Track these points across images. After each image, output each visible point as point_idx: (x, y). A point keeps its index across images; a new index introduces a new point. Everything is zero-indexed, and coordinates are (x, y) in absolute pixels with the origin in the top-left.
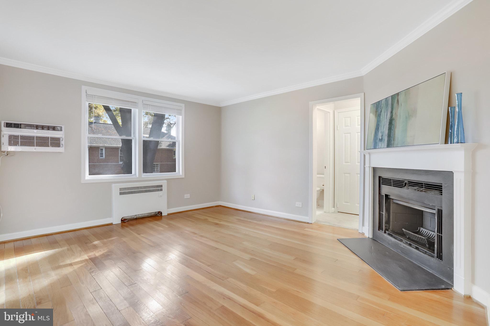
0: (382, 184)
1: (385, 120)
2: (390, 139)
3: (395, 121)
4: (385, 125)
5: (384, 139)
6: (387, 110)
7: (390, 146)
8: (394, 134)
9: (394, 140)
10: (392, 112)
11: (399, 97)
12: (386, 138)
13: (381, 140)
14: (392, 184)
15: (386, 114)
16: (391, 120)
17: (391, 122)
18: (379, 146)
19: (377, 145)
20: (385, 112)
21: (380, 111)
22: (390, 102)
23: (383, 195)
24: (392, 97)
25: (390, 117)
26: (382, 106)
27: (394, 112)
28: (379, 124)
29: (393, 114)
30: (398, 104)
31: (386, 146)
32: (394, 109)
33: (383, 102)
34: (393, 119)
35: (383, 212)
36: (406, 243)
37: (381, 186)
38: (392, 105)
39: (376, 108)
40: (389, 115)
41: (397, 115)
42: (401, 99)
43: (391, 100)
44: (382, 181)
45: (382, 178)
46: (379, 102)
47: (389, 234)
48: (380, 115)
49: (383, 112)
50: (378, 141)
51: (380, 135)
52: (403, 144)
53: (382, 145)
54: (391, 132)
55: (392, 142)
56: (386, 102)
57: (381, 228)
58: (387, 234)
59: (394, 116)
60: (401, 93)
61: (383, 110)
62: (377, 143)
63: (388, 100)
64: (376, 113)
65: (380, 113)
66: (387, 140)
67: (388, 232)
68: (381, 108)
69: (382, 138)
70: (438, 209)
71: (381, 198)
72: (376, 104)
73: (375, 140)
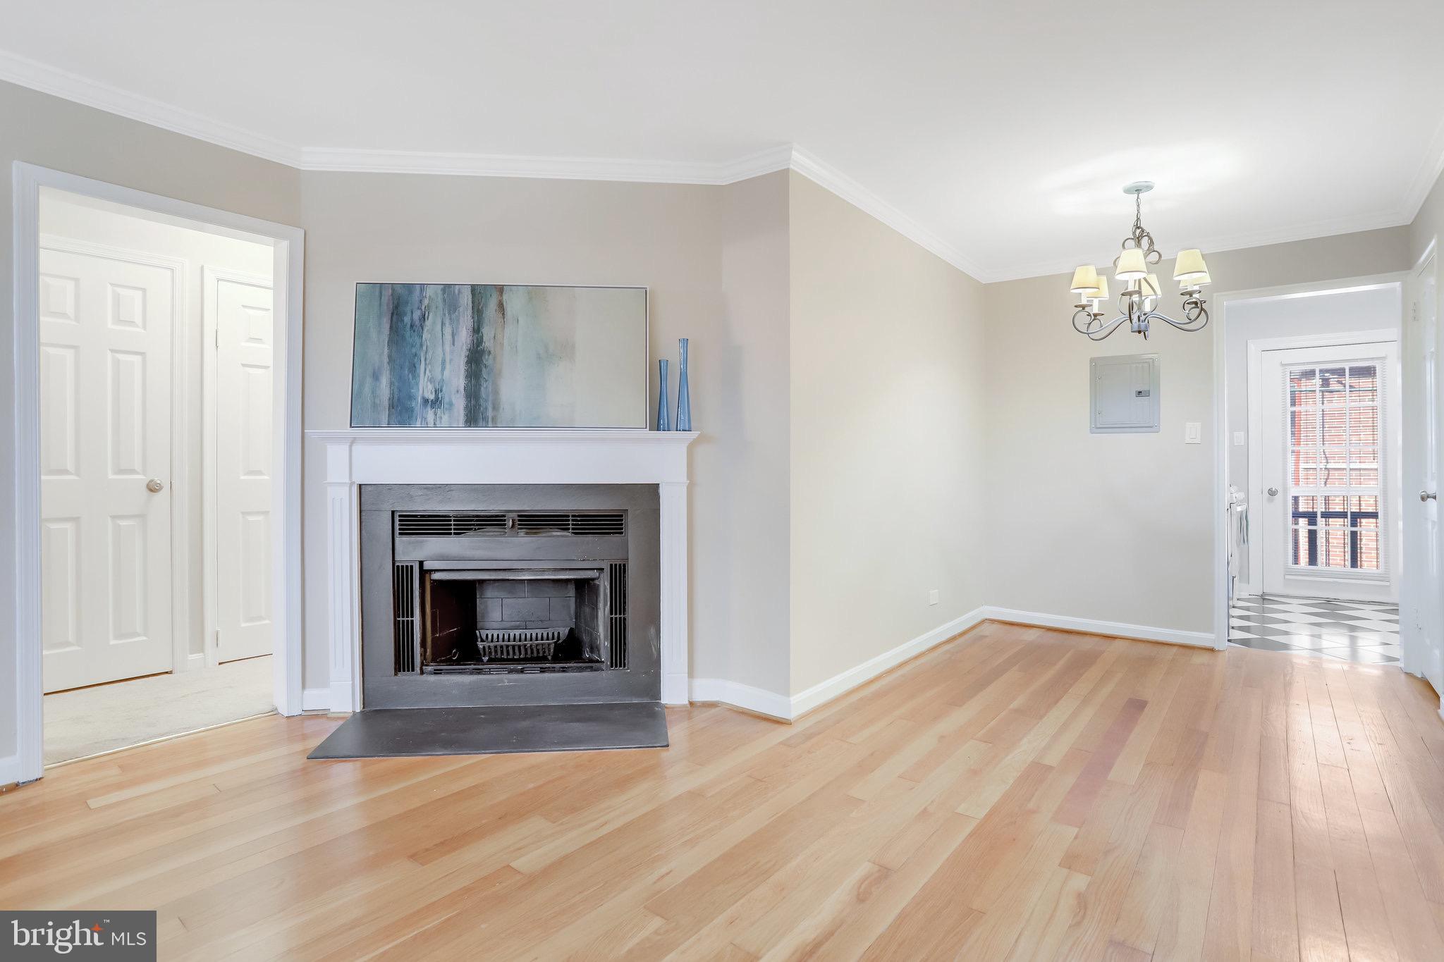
0: (400, 534)
1: (447, 348)
2: (480, 405)
3: (494, 358)
4: (448, 361)
5: (446, 400)
6: (455, 323)
7: (481, 424)
8: (496, 392)
9: (495, 408)
10: (477, 330)
11: (505, 297)
12: (460, 403)
13: (436, 403)
14: (452, 527)
15: (448, 330)
16: (477, 352)
17: (476, 359)
18: (424, 419)
19: (410, 417)
20: (443, 324)
21: (417, 314)
22: (466, 299)
23: (412, 567)
24: (474, 288)
25: (469, 342)
26: (426, 302)
27: (487, 332)
28: (416, 355)
29: (482, 337)
30: (503, 314)
31: (461, 423)
32: (485, 325)
33: (429, 292)
34: (483, 351)
35: (412, 616)
36: (511, 671)
37: (397, 539)
38: (478, 312)
39: (391, 302)
40: (464, 337)
41: (502, 345)
42: (514, 304)
43: (470, 297)
44: (401, 525)
45: (400, 516)
46: (409, 287)
47: (437, 672)
48: (418, 327)
49: (434, 323)
50: (414, 404)
51: (425, 389)
52: (536, 424)
53: (441, 418)
54: (478, 385)
55: (490, 413)
56: (444, 293)
57: (403, 662)
58: (431, 673)
59: (488, 343)
60: (511, 290)
61: (431, 315)
62: (412, 411)
63: (454, 292)
64: (395, 316)
65: (417, 323)
66: (466, 407)
67: (430, 668)
68: (419, 308)
69: (437, 399)
70: (611, 565)
71: (401, 575)
72: (393, 290)
73: (399, 399)
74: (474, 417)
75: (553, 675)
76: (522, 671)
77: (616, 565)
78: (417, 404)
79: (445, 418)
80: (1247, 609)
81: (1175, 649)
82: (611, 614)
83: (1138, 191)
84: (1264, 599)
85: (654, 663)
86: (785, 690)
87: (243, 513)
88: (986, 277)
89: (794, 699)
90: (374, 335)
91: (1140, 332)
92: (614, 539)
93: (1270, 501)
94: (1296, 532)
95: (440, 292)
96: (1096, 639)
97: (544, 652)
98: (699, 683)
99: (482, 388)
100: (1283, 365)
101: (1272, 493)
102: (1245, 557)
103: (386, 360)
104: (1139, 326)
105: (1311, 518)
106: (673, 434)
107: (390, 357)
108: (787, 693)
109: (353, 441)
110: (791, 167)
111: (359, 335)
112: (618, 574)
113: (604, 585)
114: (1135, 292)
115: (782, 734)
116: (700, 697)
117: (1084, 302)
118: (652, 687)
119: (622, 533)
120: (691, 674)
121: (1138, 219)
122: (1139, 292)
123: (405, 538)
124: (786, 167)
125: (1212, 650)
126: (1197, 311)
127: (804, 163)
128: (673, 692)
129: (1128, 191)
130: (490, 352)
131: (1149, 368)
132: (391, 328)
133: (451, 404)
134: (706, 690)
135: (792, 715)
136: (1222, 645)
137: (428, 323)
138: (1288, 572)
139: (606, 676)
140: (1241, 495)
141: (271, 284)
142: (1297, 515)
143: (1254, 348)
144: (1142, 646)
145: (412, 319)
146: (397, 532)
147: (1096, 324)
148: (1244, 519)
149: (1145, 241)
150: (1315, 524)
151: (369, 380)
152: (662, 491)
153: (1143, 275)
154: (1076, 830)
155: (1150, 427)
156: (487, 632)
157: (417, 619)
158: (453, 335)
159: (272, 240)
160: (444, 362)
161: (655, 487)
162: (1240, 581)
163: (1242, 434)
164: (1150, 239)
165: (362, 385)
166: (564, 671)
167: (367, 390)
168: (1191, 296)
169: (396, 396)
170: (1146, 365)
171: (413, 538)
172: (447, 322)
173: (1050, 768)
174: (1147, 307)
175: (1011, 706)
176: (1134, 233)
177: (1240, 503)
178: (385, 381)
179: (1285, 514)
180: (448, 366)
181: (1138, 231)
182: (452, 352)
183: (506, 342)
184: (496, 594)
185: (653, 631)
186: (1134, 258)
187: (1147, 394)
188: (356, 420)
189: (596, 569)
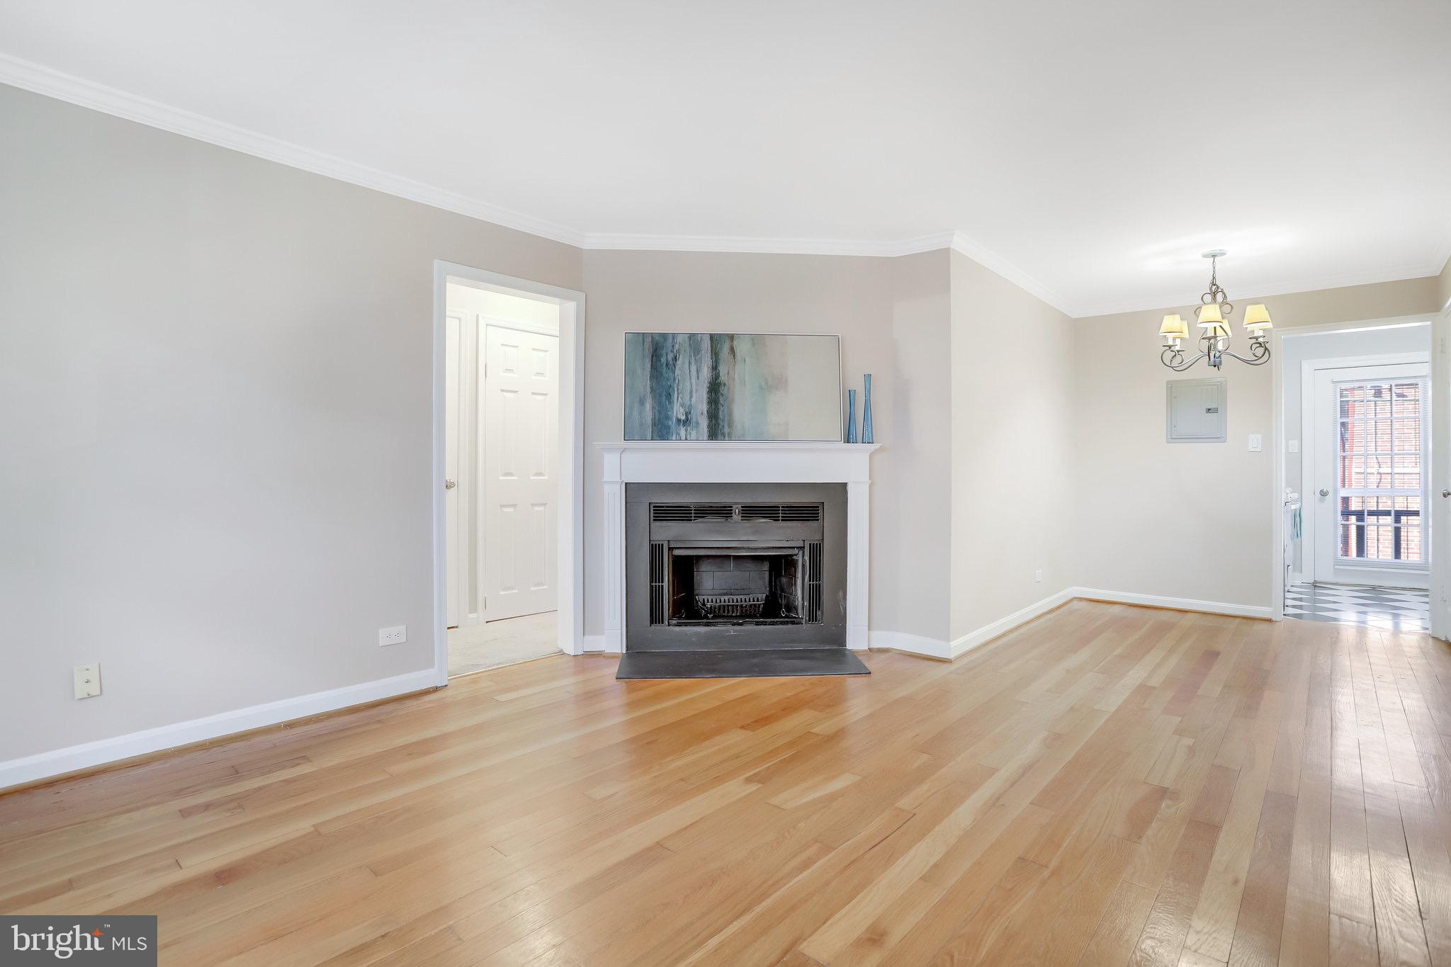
0: (654, 520)
1: (694, 381)
2: (719, 424)
3: (728, 389)
4: (694, 391)
5: (694, 420)
6: (699, 362)
7: (720, 438)
8: (730, 415)
9: (730, 426)
10: (715, 368)
11: (735, 343)
12: (704, 423)
13: (686, 422)
14: (693, 515)
15: (694, 368)
16: (715, 384)
17: (715, 389)
18: (678, 434)
19: (668, 433)
20: (690, 363)
21: (670, 357)
22: (706, 344)
23: (662, 545)
24: (712, 336)
25: (709, 376)
26: (677, 347)
27: (723, 369)
28: (671, 386)
29: (719, 373)
30: (734, 356)
31: (706, 437)
32: (721, 364)
33: (679, 339)
34: (720, 384)
35: (662, 582)
36: (734, 624)
37: (652, 525)
38: (715, 355)
39: (651, 346)
40: (706, 373)
41: (734, 379)
42: (742, 348)
43: (709, 343)
44: (655, 513)
45: (654, 507)
46: (664, 336)
47: (679, 625)
48: (671, 365)
49: (683, 363)
50: (670, 423)
51: (678, 411)
52: (760, 437)
53: (690, 433)
54: (717, 409)
55: (726, 430)
56: (690, 340)
57: (655, 617)
58: (675, 625)
59: (723, 377)
60: (739, 338)
61: (681, 356)
62: (669, 428)
63: (698, 339)
64: (654, 358)
65: (671, 362)
66: (709, 426)
67: (674, 622)
68: (672, 351)
69: (687, 419)
70: (810, 544)
71: (656, 550)
72: (652, 337)
73: (659, 420)
74: (715, 433)
75: (767, 627)
76: (741, 624)
77: (814, 544)
78: (672, 423)
79: (694, 434)
80: (1300, 600)
81: (1238, 620)
82: (810, 581)
83: (1214, 256)
84: (1315, 586)
85: (842, 618)
86: (947, 638)
87: (501, 506)
88: (1076, 313)
89: (953, 644)
90: (639, 371)
91: (1215, 366)
92: (814, 524)
93: (1321, 501)
94: (1346, 528)
95: (687, 340)
96: (1172, 613)
97: (755, 611)
98: (875, 634)
99: (720, 411)
100: (1333, 382)
101: (1324, 494)
102: (1298, 549)
103: (649, 390)
104: (1215, 361)
105: (1360, 515)
106: (860, 445)
107: (651, 388)
108: (947, 639)
109: (624, 450)
110: (952, 246)
111: (629, 372)
112: (816, 551)
113: (803, 560)
114: (1213, 337)
115: (943, 670)
116: (875, 645)
117: (1170, 343)
118: (839, 637)
119: (818, 520)
120: (869, 629)
121: (1214, 278)
122: (1215, 337)
123: (658, 523)
124: (947, 247)
125: (1270, 621)
126: (1262, 350)
127: (961, 243)
128: (856, 640)
129: (1205, 256)
130: (725, 384)
131: (1220, 390)
132: (652, 365)
133: (697, 423)
134: (881, 640)
135: (951, 655)
136: (1278, 616)
137: (679, 362)
138: (1337, 563)
139: (806, 628)
140: (1296, 496)
141: (558, 334)
142: (1346, 513)
143: (1307, 366)
144: (1210, 618)
145: (667, 360)
146: (652, 518)
147: (1178, 359)
148: (1297, 518)
149: (1219, 297)
150: (1363, 520)
151: (636, 405)
152: (849, 488)
153: (1217, 325)
154: (1181, 718)
155: (1219, 438)
156: (704, 597)
157: (665, 584)
158: (698, 372)
159: (557, 300)
160: (691, 392)
161: (845, 484)
162: (1294, 570)
163: (1296, 442)
164: (1224, 293)
165: (632, 408)
166: (773, 624)
167: (636, 413)
168: (1257, 340)
169: (657, 417)
170: (1214, 387)
171: (664, 523)
172: (693, 361)
173: (1154, 688)
174: (1220, 346)
175: (1114, 653)
176: (1211, 289)
177: (1294, 502)
178: (648, 406)
179: (1335, 512)
180: (694, 394)
181: (1214, 287)
182: (697, 385)
183: (736, 377)
184: (709, 568)
185: (841, 594)
186: (1211, 312)
187: (1216, 411)
188: (629, 434)
189: (797, 548)
